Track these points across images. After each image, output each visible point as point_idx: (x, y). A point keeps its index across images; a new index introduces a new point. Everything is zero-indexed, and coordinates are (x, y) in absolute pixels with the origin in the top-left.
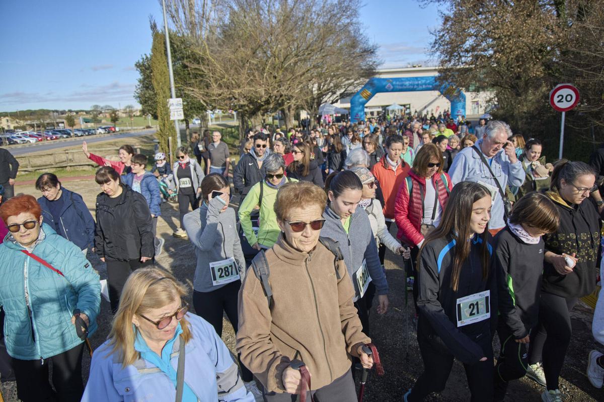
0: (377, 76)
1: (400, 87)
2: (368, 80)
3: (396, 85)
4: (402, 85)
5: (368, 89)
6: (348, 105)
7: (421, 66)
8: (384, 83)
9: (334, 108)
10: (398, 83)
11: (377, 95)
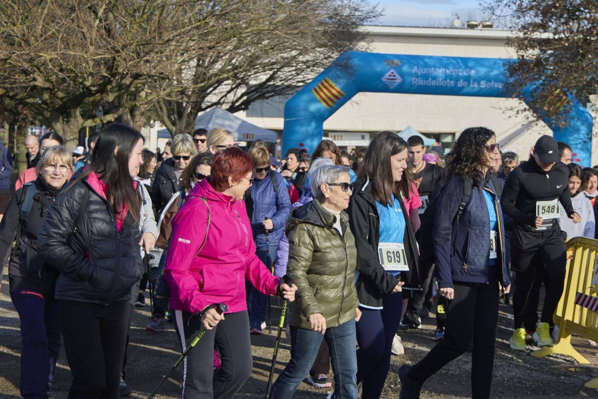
0: (362, 46)
1: (421, 82)
2: (335, 55)
3: (410, 74)
4: (426, 77)
5: (336, 79)
6: (279, 123)
7: (491, 26)
8: (379, 67)
9: (236, 125)
10: (415, 70)
11: (359, 97)
